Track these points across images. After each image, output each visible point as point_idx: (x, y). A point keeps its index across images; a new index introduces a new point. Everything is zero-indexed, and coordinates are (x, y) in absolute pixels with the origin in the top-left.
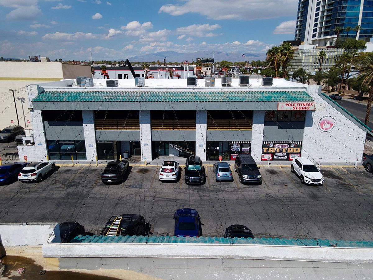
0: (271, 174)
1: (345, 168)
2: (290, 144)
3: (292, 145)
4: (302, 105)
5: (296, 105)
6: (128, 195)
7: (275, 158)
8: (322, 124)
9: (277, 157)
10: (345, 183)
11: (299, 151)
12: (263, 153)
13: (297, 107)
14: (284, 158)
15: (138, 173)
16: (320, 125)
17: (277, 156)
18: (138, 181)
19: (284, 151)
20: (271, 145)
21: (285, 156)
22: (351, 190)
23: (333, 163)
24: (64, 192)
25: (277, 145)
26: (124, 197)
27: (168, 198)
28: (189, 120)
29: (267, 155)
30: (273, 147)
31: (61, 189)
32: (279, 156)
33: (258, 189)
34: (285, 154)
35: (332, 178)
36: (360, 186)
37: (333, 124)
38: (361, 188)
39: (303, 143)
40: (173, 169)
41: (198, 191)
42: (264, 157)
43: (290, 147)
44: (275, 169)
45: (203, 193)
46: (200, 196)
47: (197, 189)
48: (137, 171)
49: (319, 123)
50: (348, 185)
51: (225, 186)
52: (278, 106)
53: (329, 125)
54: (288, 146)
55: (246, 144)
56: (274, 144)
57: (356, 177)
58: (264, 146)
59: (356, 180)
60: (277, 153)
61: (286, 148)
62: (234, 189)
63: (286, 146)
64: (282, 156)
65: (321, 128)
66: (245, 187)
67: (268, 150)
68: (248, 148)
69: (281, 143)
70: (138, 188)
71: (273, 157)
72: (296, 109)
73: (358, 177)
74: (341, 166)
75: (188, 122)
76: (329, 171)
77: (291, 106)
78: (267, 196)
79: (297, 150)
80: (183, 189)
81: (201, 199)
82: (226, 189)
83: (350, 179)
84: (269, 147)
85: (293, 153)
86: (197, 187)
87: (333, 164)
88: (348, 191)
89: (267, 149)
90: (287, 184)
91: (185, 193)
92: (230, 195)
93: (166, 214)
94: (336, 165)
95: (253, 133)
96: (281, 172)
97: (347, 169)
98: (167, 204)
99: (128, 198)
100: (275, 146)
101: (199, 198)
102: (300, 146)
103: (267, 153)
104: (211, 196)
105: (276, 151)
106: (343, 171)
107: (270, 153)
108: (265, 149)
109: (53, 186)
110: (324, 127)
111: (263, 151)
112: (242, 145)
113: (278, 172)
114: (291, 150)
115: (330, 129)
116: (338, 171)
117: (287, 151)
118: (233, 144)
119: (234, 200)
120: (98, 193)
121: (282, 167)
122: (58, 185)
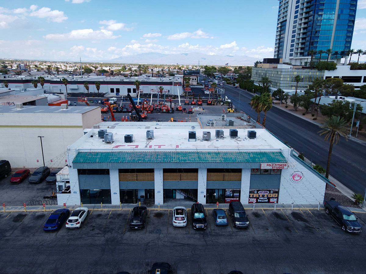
0: (256, 218)
1: (311, 210)
2: (270, 191)
3: (272, 192)
4: (279, 165)
5: (274, 165)
6: (152, 240)
7: (259, 201)
8: (293, 177)
9: (260, 201)
10: (310, 226)
11: (276, 196)
12: (250, 197)
13: (275, 167)
14: (265, 201)
15: (155, 218)
16: (292, 178)
17: (260, 199)
18: (157, 226)
19: (266, 196)
20: (256, 192)
21: (266, 200)
22: (314, 233)
23: (302, 205)
24: (103, 239)
25: (260, 191)
26: (149, 243)
27: (182, 243)
28: (193, 173)
29: (252, 199)
30: (257, 193)
31: (99, 235)
32: (262, 200)
33: (247, 233)
34: (266, 198)
35: (301, 221)
36: (320, 228)
37: (301, 177)
38: (321, 231)
39: (280, 190)
40: (184, 217)
41: (203, 236)
42: (251, 200)
43: (270, 193)
44: (259, 212)
45: (207, 238)
46: (205, 241)
47: (202, 234)
48: (153, 215)
49: (292, 176)
50: (312, 228)
51: (223, 230)
52: (261, 166)
53: (299, 178)
54: (269, 192)
55: (237, 191)
56: (258, 191)
57: (318, 219)
58: (250, 192)
59: (317, 223)
60: (260, 197)
61: (267, 194)
62: (229, 233)
63: (267, 192)
64: (264, 200)
65: (293, 180)
66: (237, 232)
67: (253, 196)
68: (238, 194)
69: (263, 190)
70: (158, 233)
71: (257, 200)
72: (274, 168)
73: (319, 220)
74: (308, 209)
75: (192, 175)
76: (299, 213)
77: (271, 166)
78: (254, 240)
79: (275, 195)
80: (192, 234)
81: (206, 243)
82: (224, 233)
83: (313, 222)
84: (254, 193)
85: (273, 197)
86: (202, 232)
87: (302, 207)
88: (311, 233)
89: (253, 194)
90: (268, 227)
91: (194, 238)
92: (227, 239)
93: (183, 258)
94: (305, 208)
95: (242, 183)
96: (263, 215)
97: (312, 211)
98: (182, 249)
99: (153, 243)
100: (259, 192)
101: (205, 243)
102: (278, 192)
103: (253, 197)
104: (213, 240)
105: (259, 196)
106: (309, 213)
107: (255, 198)
108: (251, 195)
109: (92, 233)
110: (295, 179)
111: (250, 196)
112: (234, 192)
113: (261, 215)
114: (270, 195)
115: (300, 180)
116: (306, 213)
117: (267, 196)
118: (227, 191)
119: (230, 244)
120: (129, 239)
121: (264, 210)
122: (97, 231)
